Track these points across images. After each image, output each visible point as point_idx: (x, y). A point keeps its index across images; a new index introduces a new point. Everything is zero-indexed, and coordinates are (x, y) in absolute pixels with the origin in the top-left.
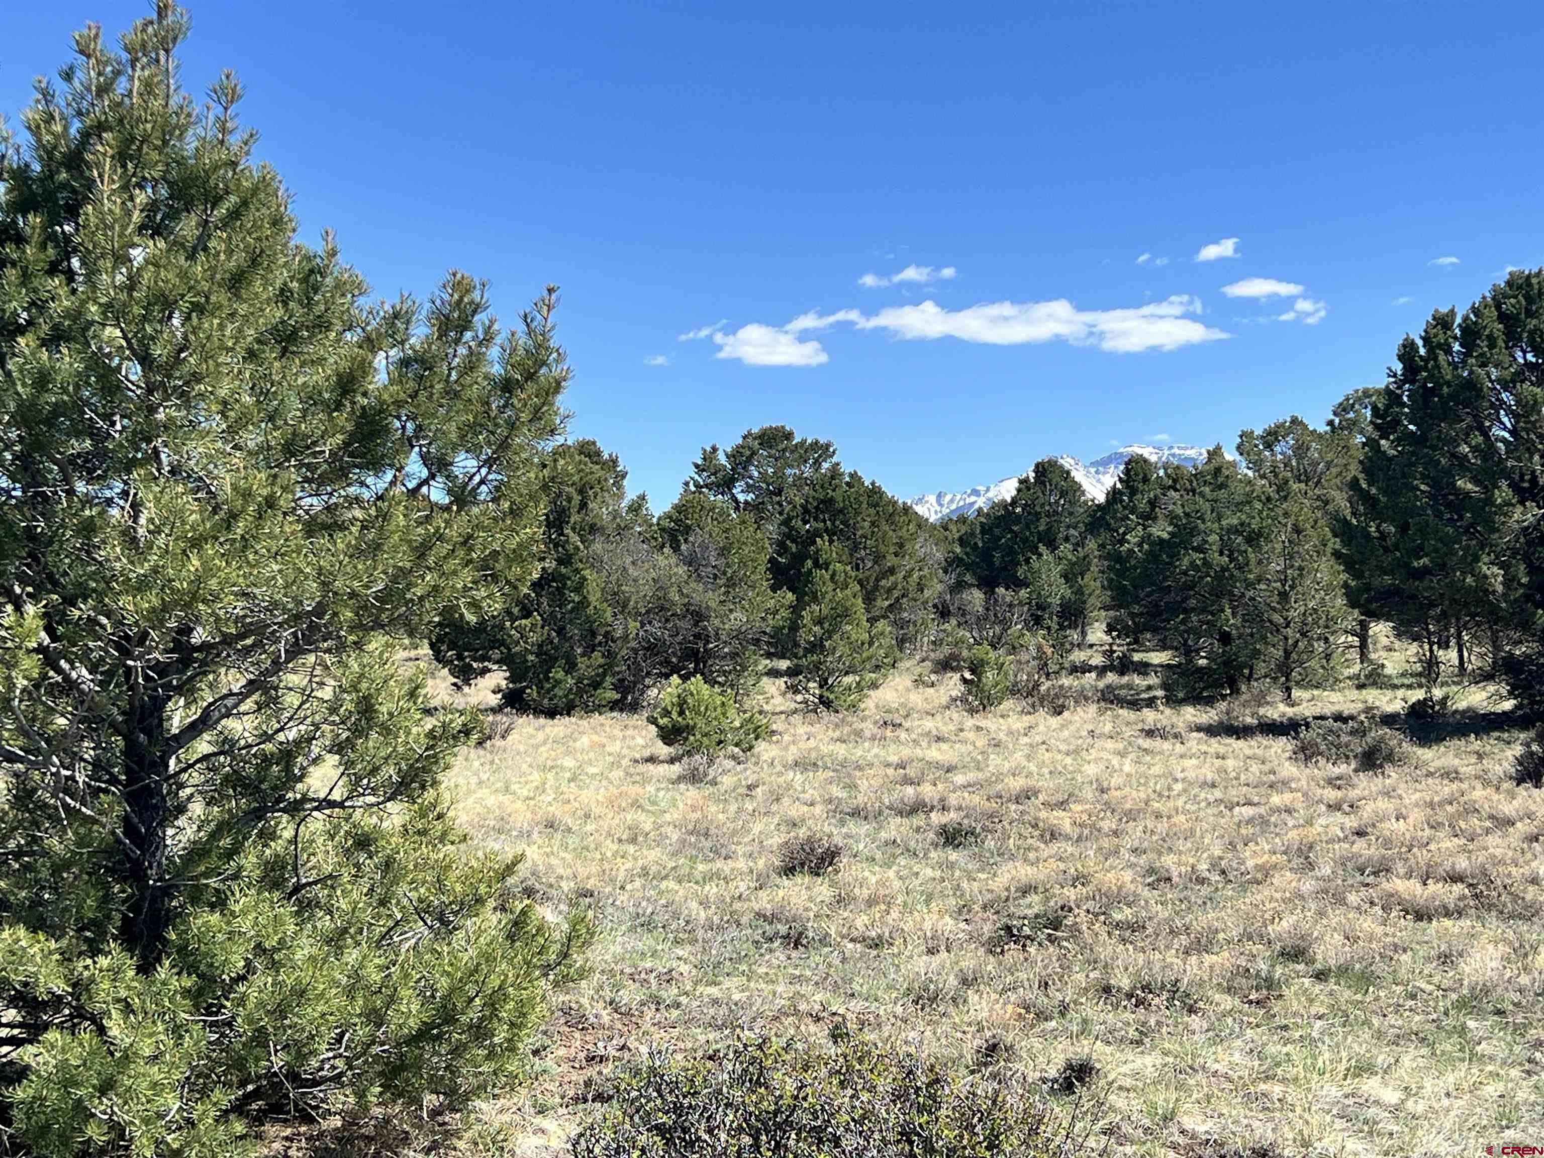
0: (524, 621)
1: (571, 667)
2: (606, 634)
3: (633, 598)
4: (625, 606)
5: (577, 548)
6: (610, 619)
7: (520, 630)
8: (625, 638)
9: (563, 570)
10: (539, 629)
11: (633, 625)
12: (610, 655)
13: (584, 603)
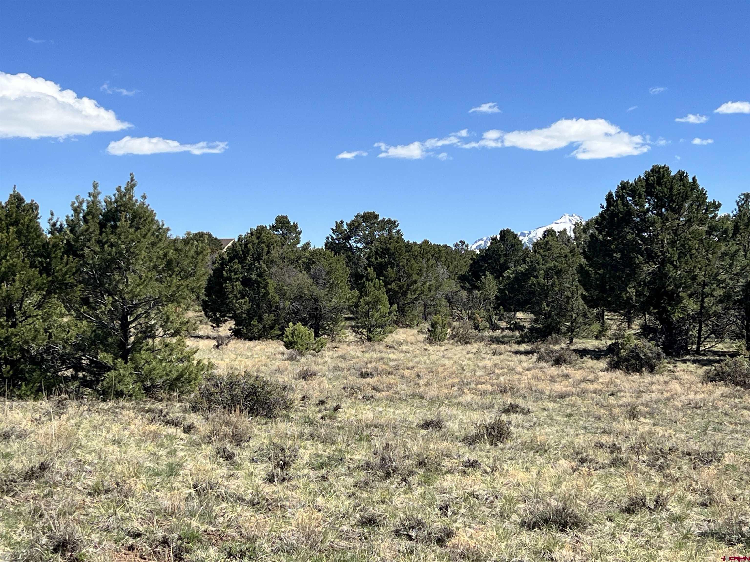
0: (241, 300)
1: (260, 320)
2: (277, 307)
3: (288, 292)
4: (285, 295)
5: (265, 270)
6: (278, 300)
7: (240, 304)
8: (284, 308)
9: (259, 279)
10: (247, 304)
11: (287, 303)
12: (278, 315)
13: (267, 293)
